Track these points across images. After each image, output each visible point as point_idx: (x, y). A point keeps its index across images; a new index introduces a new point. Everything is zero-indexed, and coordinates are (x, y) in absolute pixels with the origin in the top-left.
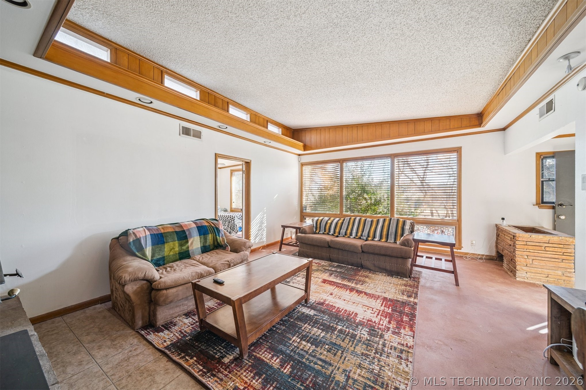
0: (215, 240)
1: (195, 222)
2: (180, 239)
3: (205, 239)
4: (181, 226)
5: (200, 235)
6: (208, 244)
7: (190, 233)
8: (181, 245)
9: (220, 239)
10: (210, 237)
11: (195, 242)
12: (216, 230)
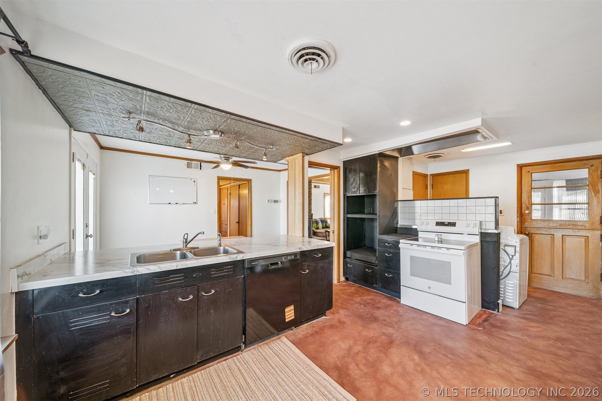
0: (326, 225)
1: (320, 219)
2: (316, 223)
3: (323, 224)
4: (316, 220)
5: (322, 223)
6: (324, 226)
7: (319, 222)
8: (317, 225)
9: (327, 225)
10: (324, 224)
11: (320, 225)
12: (326, 222)
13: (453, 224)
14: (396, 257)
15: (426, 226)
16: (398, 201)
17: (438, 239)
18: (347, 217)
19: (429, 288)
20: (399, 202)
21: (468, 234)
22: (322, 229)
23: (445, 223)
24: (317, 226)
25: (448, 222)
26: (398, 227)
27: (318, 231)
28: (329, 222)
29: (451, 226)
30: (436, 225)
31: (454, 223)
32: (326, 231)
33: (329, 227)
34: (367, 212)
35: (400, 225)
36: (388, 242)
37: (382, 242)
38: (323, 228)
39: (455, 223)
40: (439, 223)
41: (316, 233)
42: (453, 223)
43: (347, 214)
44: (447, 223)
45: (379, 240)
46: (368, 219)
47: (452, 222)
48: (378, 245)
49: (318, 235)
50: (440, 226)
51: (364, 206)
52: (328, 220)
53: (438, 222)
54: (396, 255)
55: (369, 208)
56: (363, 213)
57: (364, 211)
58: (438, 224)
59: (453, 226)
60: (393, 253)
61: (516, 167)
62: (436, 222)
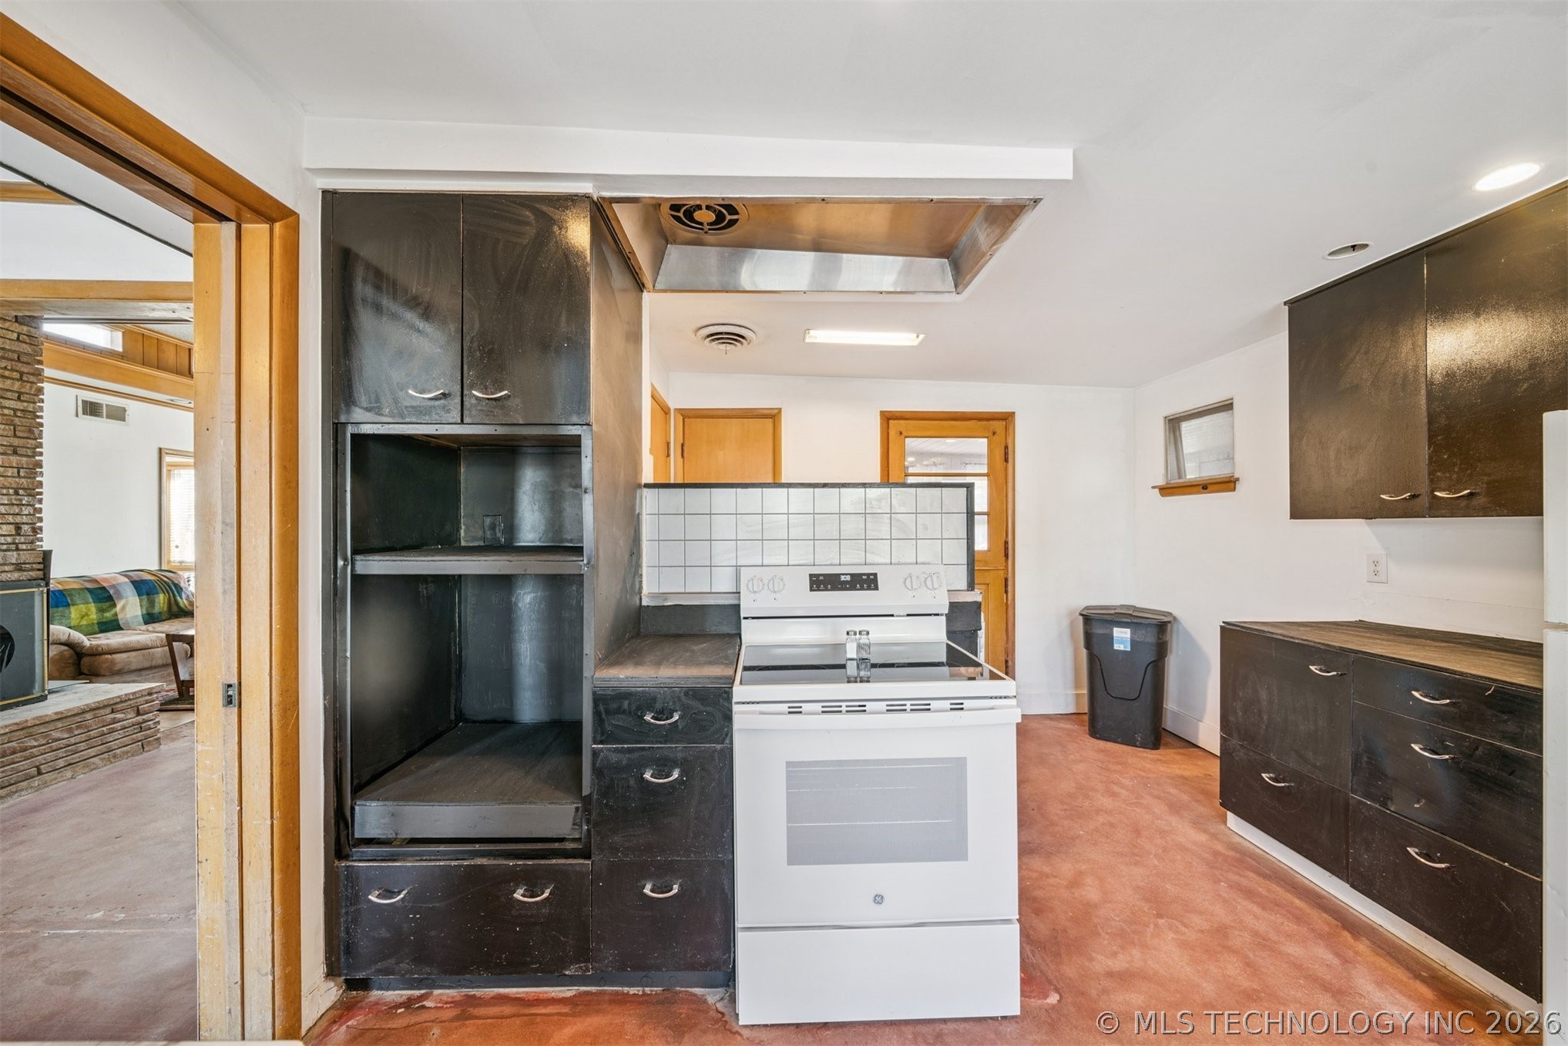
0: (170, 604)
1: (125, 574)
2: (97, 601)
3: (152, 602)
4: (95, 581)
5: (139, 594)
6: (156, 610)
7: (117, 592)
8: (101, 611)
9: (181, 603)
10: (159, 598)
11: (130, 607)
12: (173, 588)
13: (866, 582)
14: (702, 778)
15: (774, 595)
16: (639, 486)
17: (858, 652)
18: (355, 577)
19: (879, 899)
20: (645, 491)
21: (908, 615)
22: (146, 623)
23: (843, 578)
24: (108, 615)
25: (851, 575)
26: (644, 603)
27: (113, 639)
28: (190, 584)
29: (862, 589)
30: (811, 590)
31: (872, 577)
32: (171, 638)
33: (187, 613)
34: (474, 539)
35: (653, 596)
36: (658, 706)
37: (619, 711)
38: (150, 618)
39: (875, 575)
40: (821, 578)
41: (96, 653)
42: (868, 575)
43: (355, 552)
44: (848, 578)
45: (597, 699)
46: (482, 579)
47: (864, 574)
48: (595, 731)
49: (113, 662)
50: (826, 589)
51: (458, 508)
52: (186, 575)
53: (818, 576)
54: (703, 769)
55: (488, 521)
56: (450, 545)
57: (458, 529)
58: (821, 582)
59: (869, 588)
60: (685, 760)
61: (879, 418)
62: (811, 576)
